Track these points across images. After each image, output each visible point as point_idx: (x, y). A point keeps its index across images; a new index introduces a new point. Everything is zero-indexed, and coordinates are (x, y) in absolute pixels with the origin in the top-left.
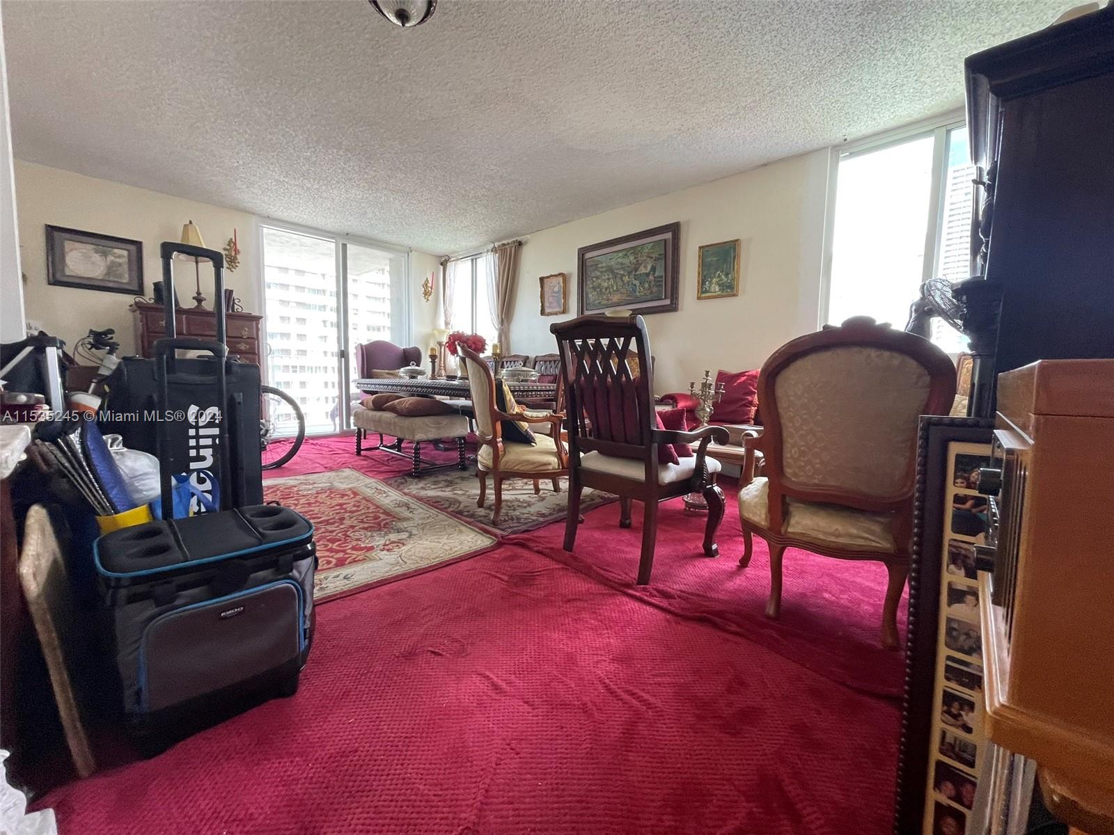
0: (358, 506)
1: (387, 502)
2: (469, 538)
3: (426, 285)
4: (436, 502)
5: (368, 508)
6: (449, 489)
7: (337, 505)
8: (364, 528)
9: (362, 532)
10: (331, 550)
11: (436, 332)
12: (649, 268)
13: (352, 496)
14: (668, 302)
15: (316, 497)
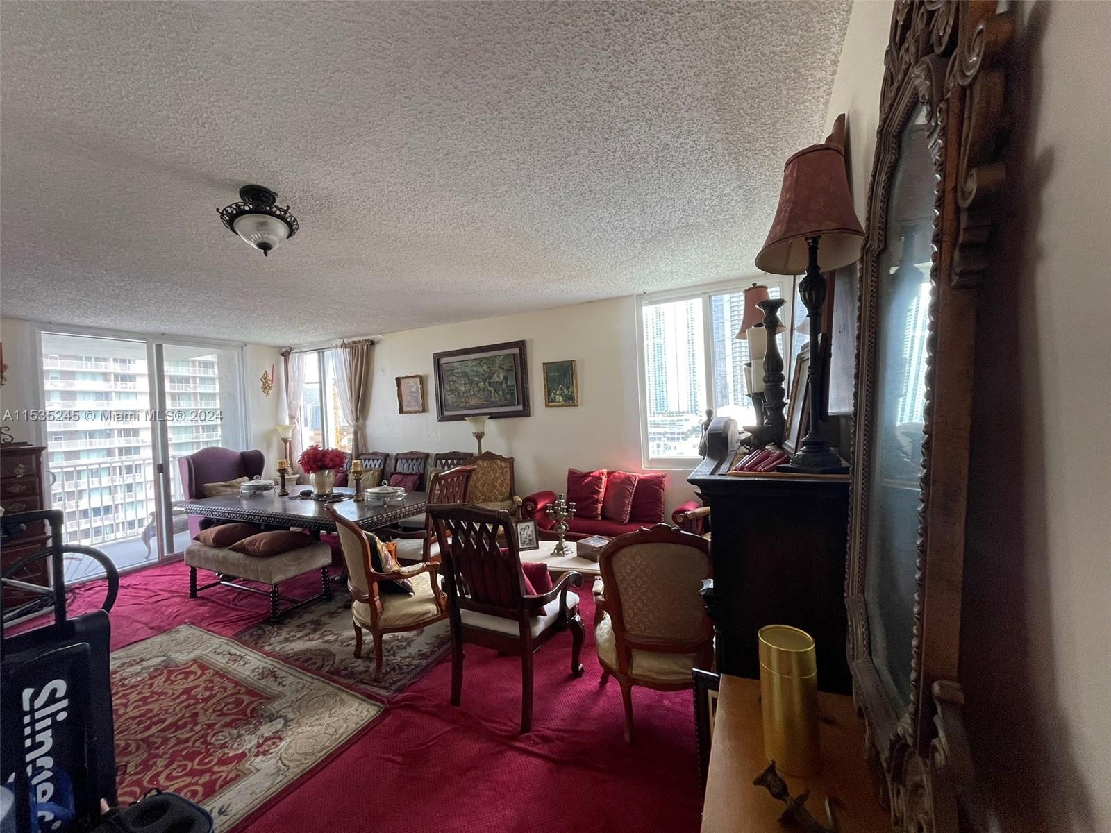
0: (211, 689)
1: (247, 673)
2: (353, 710)
3: (265, 377)
4: (306, 661)
5: (225, 689)
6: (317, 635)
7: (182, 693)
8: (227, 725)
9: (226, 732)
10: (192, 773)
11: (279, 429)
12: (502, 377)
13: (199, 672)
14: (520, 408)
15: (151, 685)
